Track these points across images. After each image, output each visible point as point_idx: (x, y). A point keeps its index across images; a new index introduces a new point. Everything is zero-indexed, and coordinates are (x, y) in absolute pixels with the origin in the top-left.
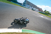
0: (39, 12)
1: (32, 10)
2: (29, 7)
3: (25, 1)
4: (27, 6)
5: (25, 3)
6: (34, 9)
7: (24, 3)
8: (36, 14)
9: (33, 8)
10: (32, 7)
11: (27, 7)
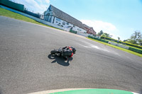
1: (71, 31)
2: (62, 24)
3: (49, 9)
6: (76, 29)
10: (70, 25)
11: (55, 24)
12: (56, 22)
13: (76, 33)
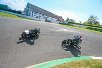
0: (60, 23)
1: (46, 21)
2: (39, 17)
3: (27, 6)
4: (33, 15)
6: (49, 19)
7: (27, 11)
9: (46, 17)
11: (34, 17)
13: (50, 21)
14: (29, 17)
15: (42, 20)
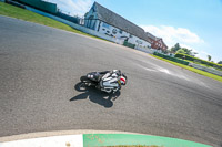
0: (155, 54)
2: (111, 33)
3: (93, 8)
4: (101, 28)
5: (91, 18)
6: (133, 40)
7: (89, 17)
8: (140, 62)
9: (128, 35)
10: (124, 33)
11: (101, 33)
12: (103, 29)
13: (133, 46)
14: (91, 31)
15: (117, 41)
